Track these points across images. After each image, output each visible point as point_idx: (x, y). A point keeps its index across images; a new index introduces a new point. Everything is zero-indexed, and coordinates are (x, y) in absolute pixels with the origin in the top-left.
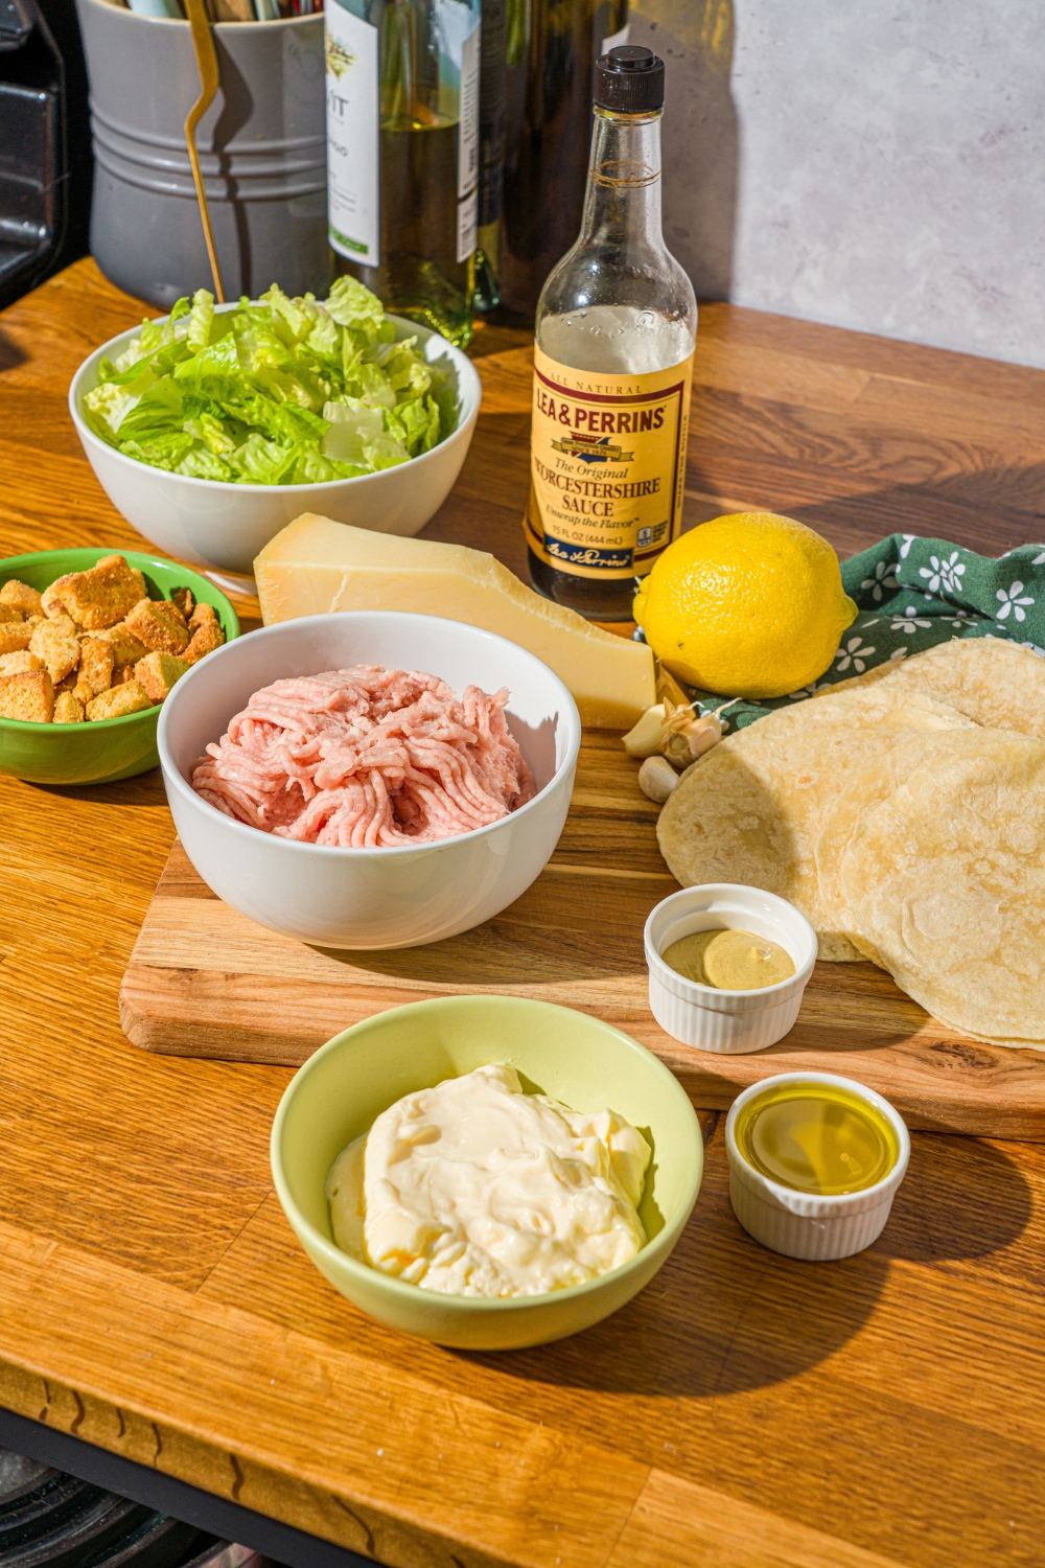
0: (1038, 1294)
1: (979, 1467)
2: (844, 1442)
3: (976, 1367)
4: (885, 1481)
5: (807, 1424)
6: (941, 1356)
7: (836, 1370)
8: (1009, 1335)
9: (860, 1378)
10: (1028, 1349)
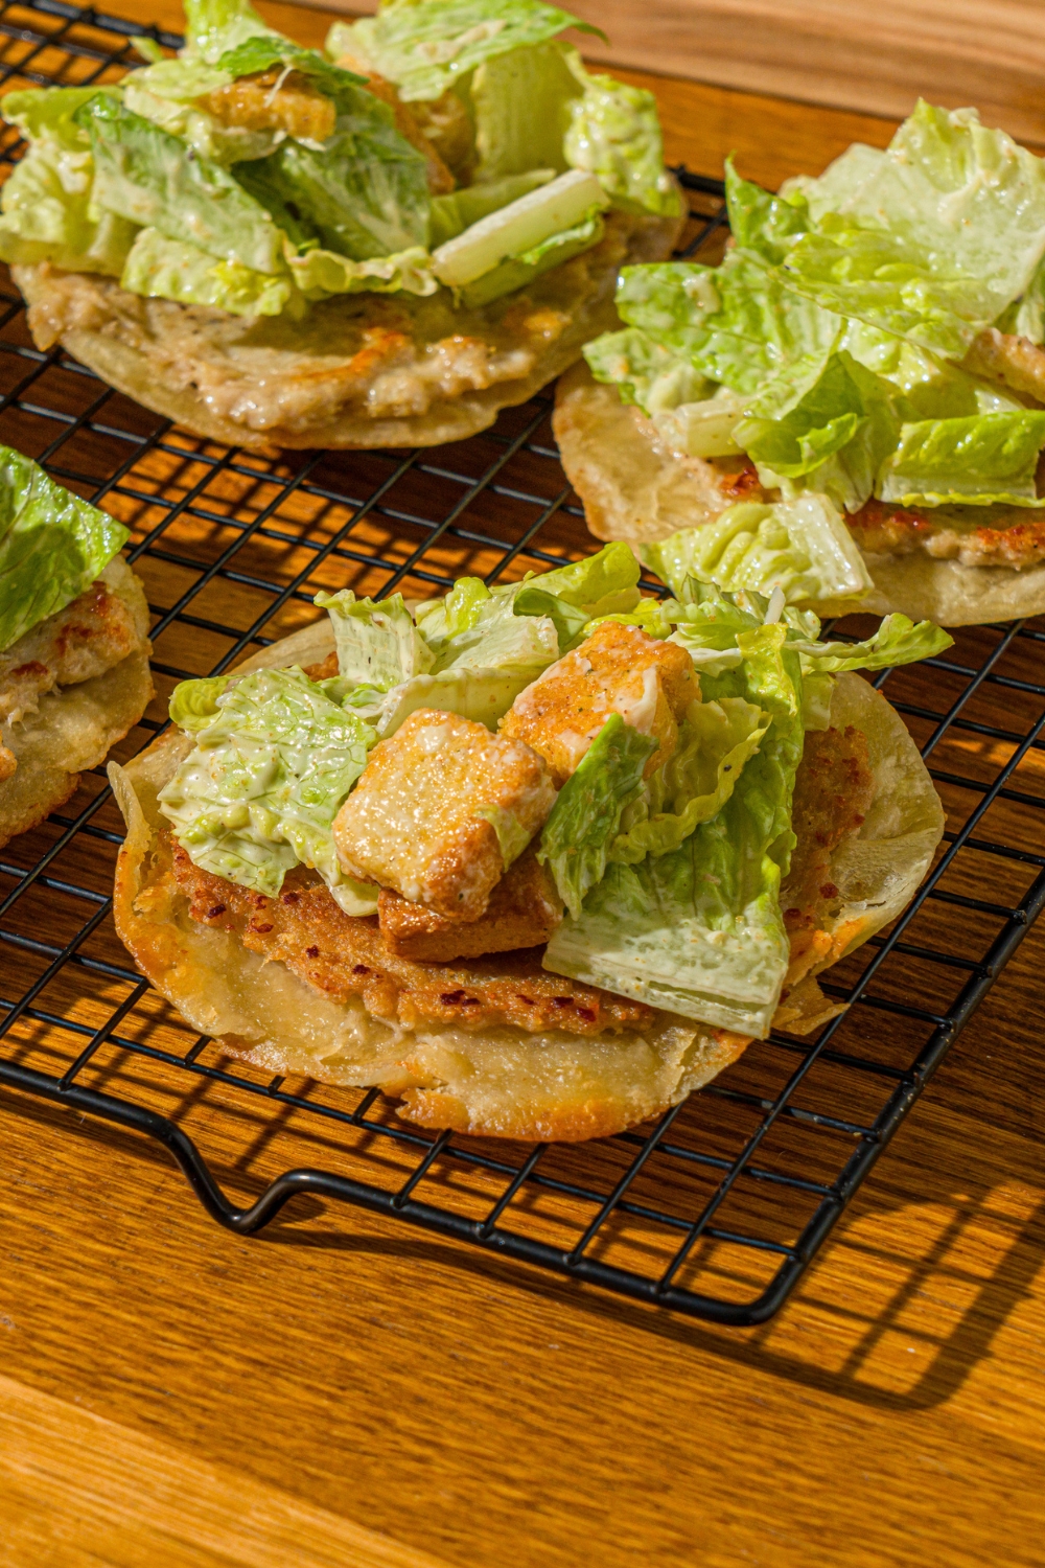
1: (684, 1394)
2: (394, 1331)
4: (465, 1408)
5: (327, 1294)
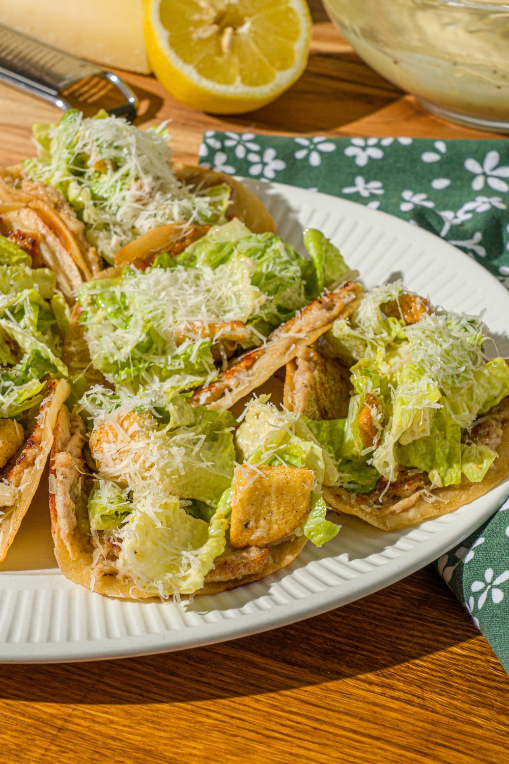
0: (377, 685)
3: (300, 747)
6: (268, 737)
7: (161, 748)
8: (340, 719)
9: (183, 755)
10: (355, 732)
